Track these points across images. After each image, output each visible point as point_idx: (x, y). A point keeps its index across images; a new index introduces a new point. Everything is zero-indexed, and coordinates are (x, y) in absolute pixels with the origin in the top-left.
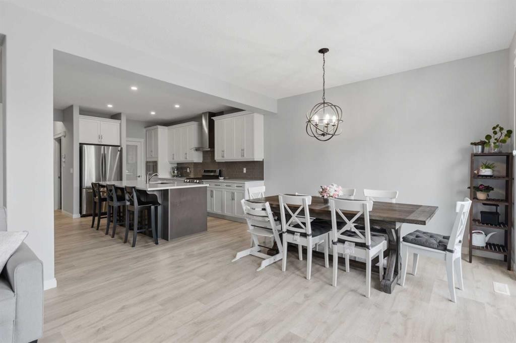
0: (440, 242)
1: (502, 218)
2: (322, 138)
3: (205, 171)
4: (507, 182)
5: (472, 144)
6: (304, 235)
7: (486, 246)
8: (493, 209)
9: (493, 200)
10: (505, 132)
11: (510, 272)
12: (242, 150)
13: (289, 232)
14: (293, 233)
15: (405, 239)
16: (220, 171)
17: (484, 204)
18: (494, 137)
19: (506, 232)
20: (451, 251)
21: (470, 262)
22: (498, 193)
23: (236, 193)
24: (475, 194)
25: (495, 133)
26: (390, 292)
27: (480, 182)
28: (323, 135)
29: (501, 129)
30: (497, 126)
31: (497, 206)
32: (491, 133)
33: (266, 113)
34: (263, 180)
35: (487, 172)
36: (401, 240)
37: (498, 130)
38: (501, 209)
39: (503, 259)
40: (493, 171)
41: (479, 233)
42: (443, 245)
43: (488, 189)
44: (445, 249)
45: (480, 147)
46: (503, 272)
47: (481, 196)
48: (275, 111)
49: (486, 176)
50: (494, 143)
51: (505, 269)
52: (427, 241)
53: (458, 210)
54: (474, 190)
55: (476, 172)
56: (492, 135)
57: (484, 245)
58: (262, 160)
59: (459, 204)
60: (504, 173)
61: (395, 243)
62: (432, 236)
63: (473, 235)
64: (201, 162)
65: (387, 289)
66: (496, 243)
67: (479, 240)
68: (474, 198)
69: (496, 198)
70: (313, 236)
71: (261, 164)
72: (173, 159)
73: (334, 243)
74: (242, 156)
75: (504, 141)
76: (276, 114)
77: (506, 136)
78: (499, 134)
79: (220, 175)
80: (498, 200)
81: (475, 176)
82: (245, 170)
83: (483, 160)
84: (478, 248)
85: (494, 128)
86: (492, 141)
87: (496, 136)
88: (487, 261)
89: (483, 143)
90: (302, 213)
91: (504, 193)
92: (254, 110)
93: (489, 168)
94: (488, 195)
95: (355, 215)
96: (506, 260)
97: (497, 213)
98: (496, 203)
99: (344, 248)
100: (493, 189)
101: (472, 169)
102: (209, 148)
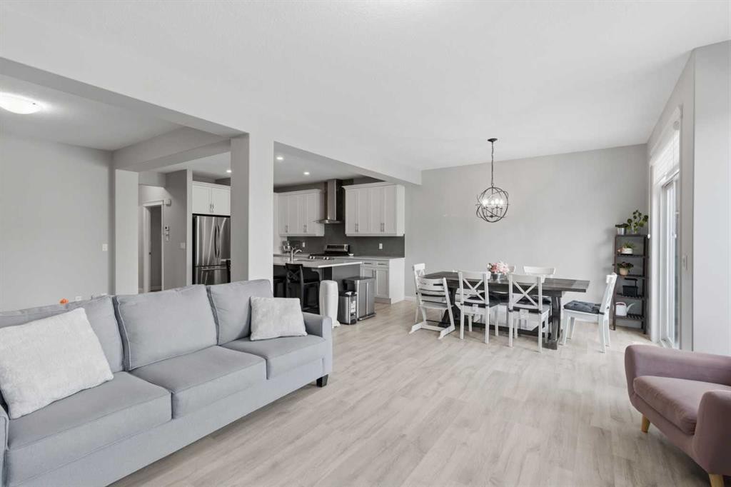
0: (593, 308)
1: (640, 291)
2: (489, 218)
3: (329, 247)
4: (644, 260)
5: (616, 226)
6: (483, 306)
7: (627, 316)
8: (633, 283)
9: (633, 275)
10: (642, 217)
11: (646, 336)
12: (381, 224)
13: (466, 304)
14: (471, 305)
15: (566, 307)
16: (349, 246)
17: (626, 279)
18: (634, 221)
19: (643, 302)
20: (603, 314)
21: (614, 329)
22: (637, 269)
23: (377, 272)
24: (618, 270)
25: (635, 217)
26: (556, 349)
27: (622, 260)
28: (492, 216)
29: (640, 214)
30: (637, 211)
31: (636, 280)
32: (631, 217)
33: (407, 185)
34: (404, 257)
35: (628, 251)
36: (562, 307)
37: (637, 215)
38: (639, 283)
39: (640, 327)
40: (633, 250)
41: (621, 304)
42: (596, 310)
43: (629, 266)
44: (598, 312)
45: (623, 229)
46: (640, 335)
47: (624, 272)
48: (420, 183)
49: (628, 255)
50: (635, 227)
51: (641, 334)
52: (583, 308)
53: (607, 282)
54: (617, 267)
55: (619, 251)
56: (633, 219)
57: (625, 314)
58: (402, 235)
59: (609, 276)
60: (642, 253)
61: (557, 311)
62: (586, 304)
63: (617, 306)
64: (323, 235)
65: (553, 346)
66: (634, 313)
67: (622, 310)
68: (619, 274)
69: (636, 274)
70: (490, 307)
71: (402, 239)
72: (287, 231)
73: (510, 311)
74: (381, 231)
75: (642, 225)
76: (419, 186)
77: (643, 220)
78: (638, 218)
79: (349, 251)
80: (637, 276)
81: (618, 255)
82: (381, 246)
83: (625, 240)
84: (621, 318)
85: (634, 213)
86: (633, 224)
87: (636, 220)
88: (627, 329)
89: (625, 226)
90: (482, 286)
91: (642, 269)
92: (395, 182)
93: (630, 247)
94: (629, 271)
95: (530, 287)
96: (642, 328)
97: (636, 287)
98: (635, 278)
99: (519, 314)
100: (633, 266)
101: (616, 249)
102: (337, 220)
